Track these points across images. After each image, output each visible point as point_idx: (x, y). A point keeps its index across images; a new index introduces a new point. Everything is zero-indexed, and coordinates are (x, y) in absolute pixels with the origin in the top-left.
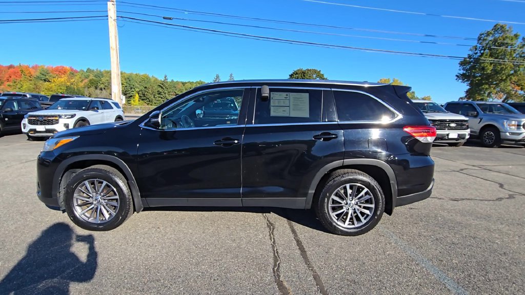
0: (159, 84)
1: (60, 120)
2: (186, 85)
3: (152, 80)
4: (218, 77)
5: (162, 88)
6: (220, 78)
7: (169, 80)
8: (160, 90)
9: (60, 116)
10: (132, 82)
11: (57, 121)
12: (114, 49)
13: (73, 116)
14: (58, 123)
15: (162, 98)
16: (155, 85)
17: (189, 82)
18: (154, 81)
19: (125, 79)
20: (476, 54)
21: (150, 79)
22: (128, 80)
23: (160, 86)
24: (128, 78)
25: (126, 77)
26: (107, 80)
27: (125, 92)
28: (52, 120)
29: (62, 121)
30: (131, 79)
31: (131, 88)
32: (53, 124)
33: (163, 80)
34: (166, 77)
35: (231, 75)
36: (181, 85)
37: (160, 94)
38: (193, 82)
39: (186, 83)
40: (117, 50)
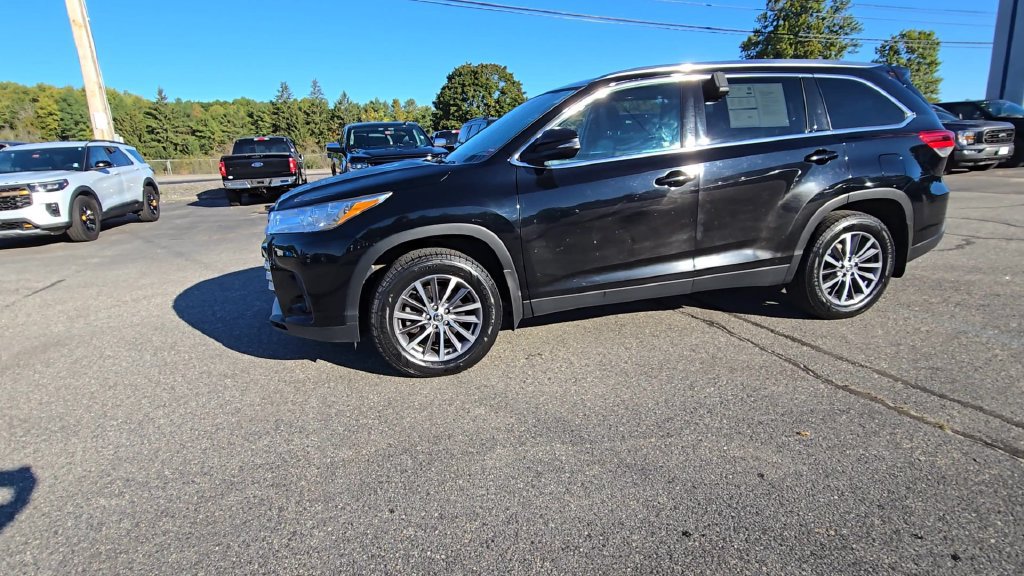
0: (148, 110)
1: (35, 196)
2: (212, 109)
3: (129, 101)
4: (285, 88)
5: (156, 118)
6: (292, 89)
7: (171, 100)
8: (154, 124)
9: (31, 188)
10: (75, 107)
11: (28, 202)
12: (80, 26)
13: (62, 186)
14: (29, 203)
15: (159, 141)
16: (137, 112)
17: (217, 103)
18: (135, 103)
19: (57, 102)
20: (766, 27)
21: (121, 100)
22: (65, 105)
23: (148, 113)
24: (65, 100)
25: (57, 97)
26: (8, 107)
27: (63, 132)
28: (14, 198)
29: (41, 198)
30: (72, 101)
31: (77, 124)
32: (17, 208)
33: (155, 101)
34: (160, 93)
35: (315, 83)
36: (199, 109)
37: (151, 131)
38: (225, 103)
39: (210, 105)
40: (86, 27)
